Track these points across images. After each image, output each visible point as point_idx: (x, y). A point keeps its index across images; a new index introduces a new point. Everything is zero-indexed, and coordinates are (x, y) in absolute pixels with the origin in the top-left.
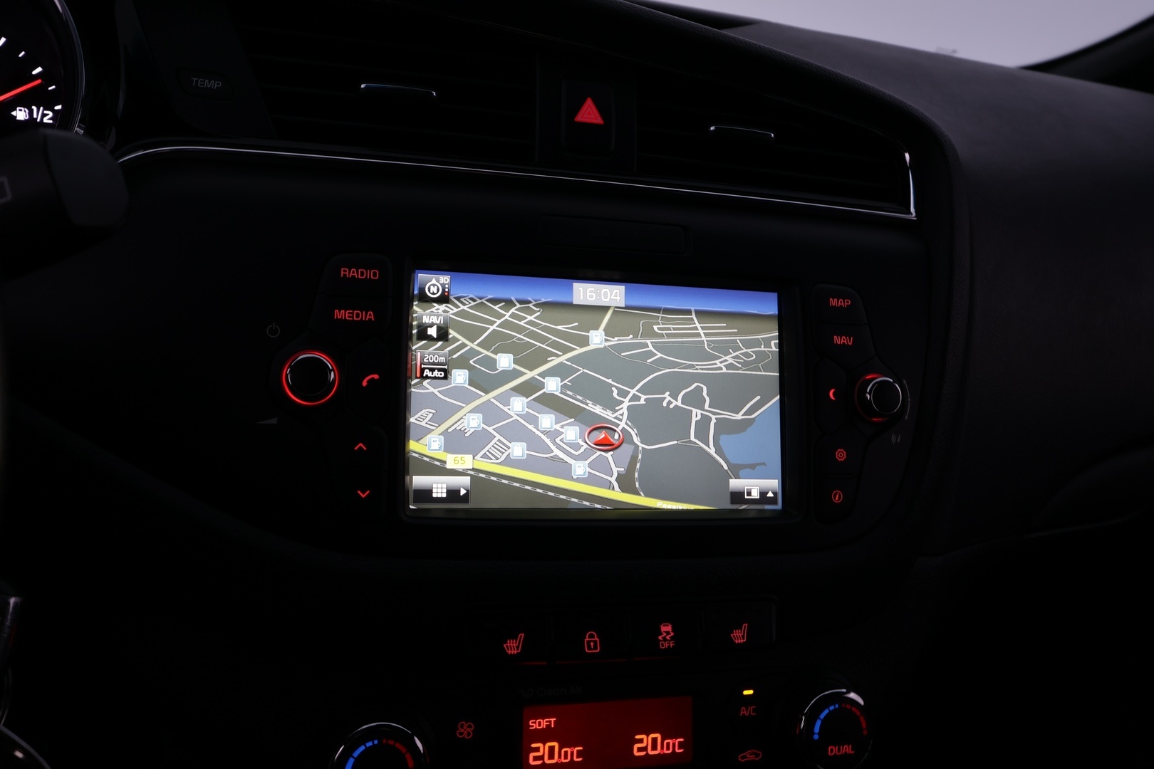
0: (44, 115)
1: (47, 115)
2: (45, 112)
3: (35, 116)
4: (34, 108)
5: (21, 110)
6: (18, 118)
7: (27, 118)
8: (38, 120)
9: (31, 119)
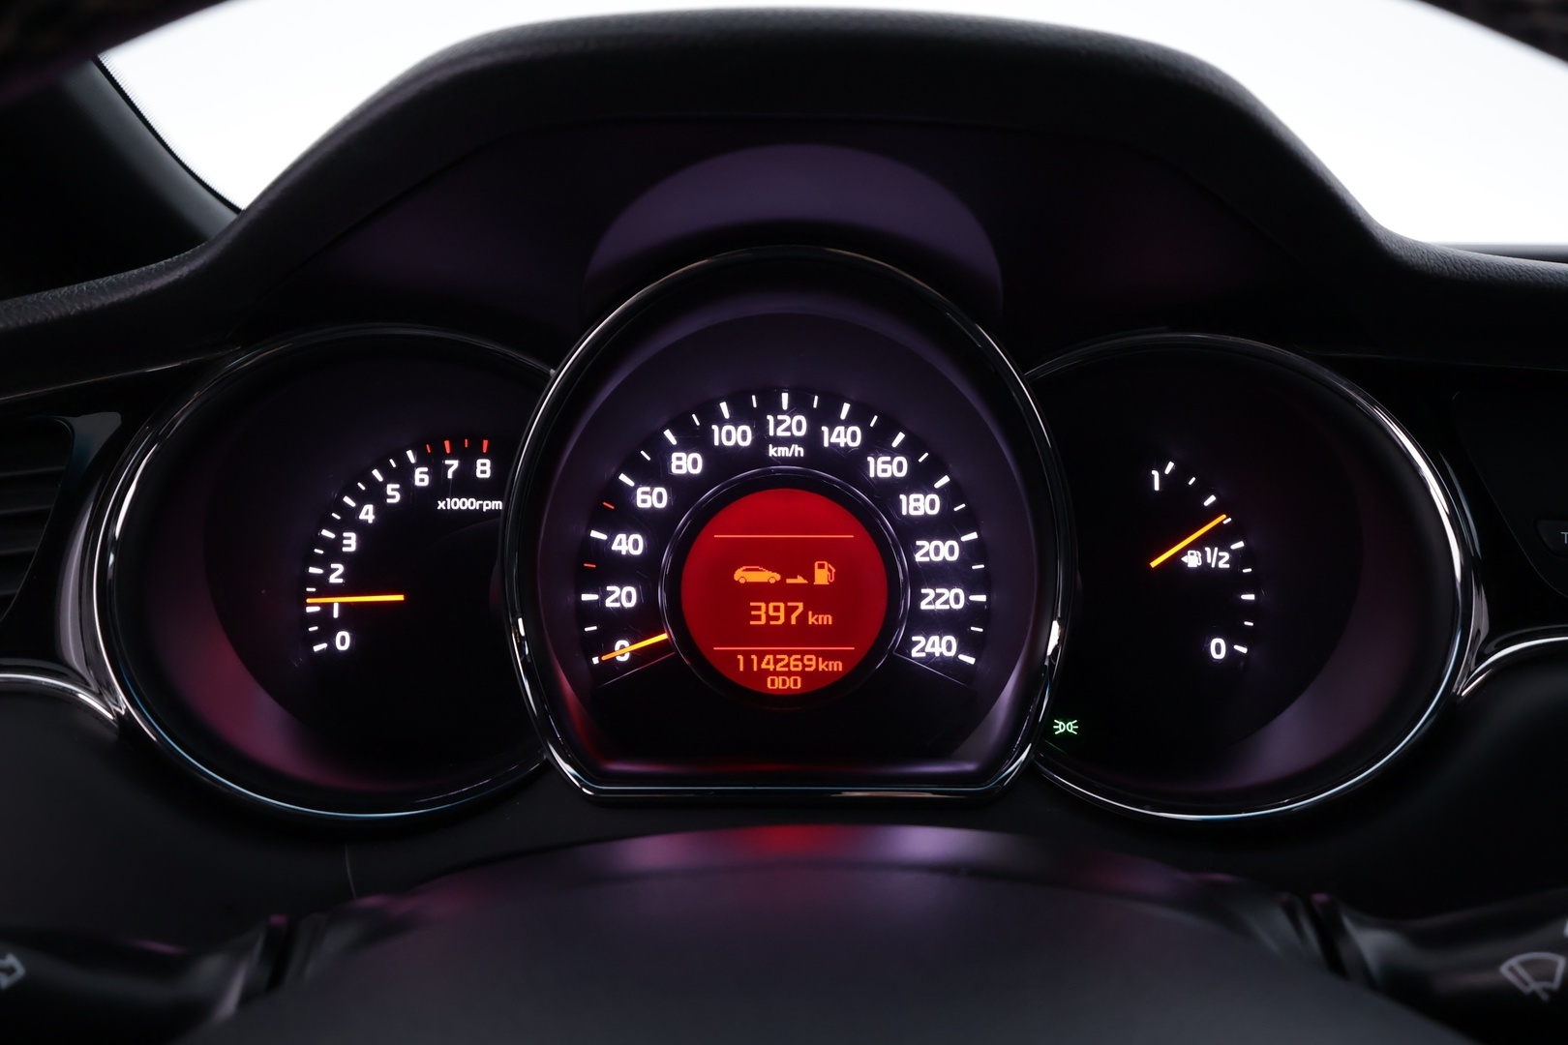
0: (1219, 558)
1: (1223, 557)
2: (1221, 554)
3: (1209, 561)
4: (1208, 549)
5: (1192, 554)
6: (1189, 566)
7: (1200, 564)
8: (1213, 566)
9: (1205, 565)
